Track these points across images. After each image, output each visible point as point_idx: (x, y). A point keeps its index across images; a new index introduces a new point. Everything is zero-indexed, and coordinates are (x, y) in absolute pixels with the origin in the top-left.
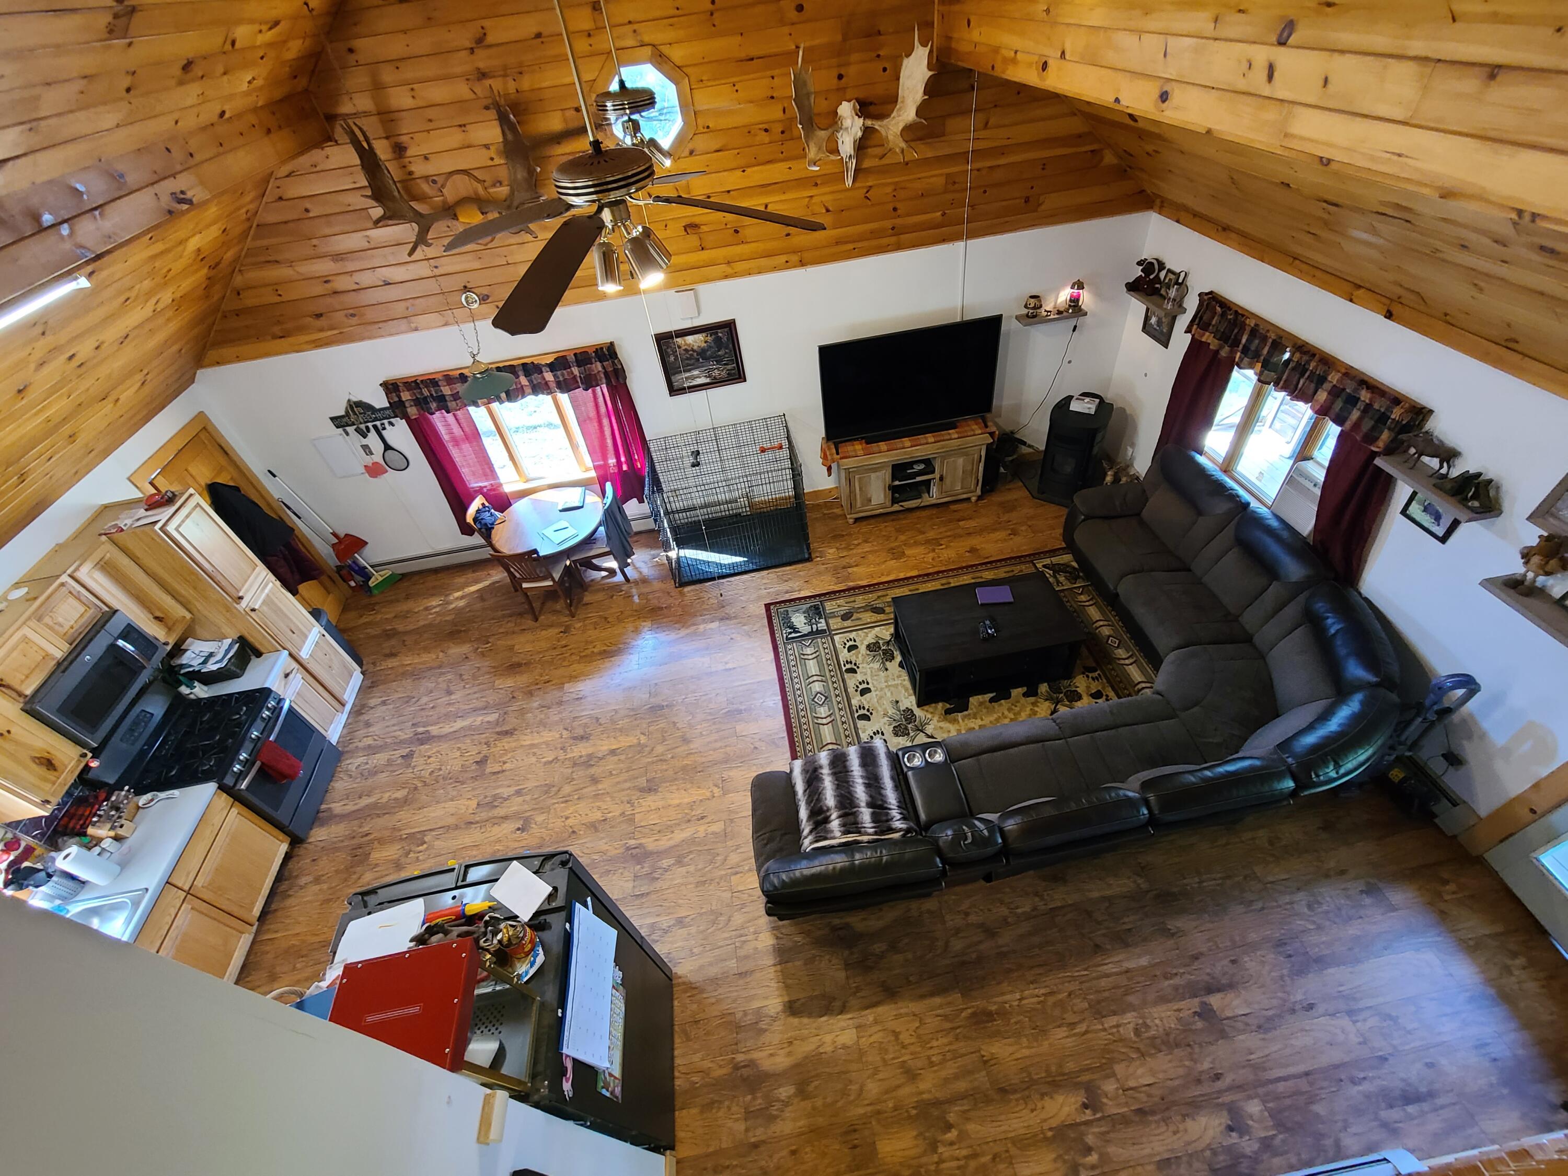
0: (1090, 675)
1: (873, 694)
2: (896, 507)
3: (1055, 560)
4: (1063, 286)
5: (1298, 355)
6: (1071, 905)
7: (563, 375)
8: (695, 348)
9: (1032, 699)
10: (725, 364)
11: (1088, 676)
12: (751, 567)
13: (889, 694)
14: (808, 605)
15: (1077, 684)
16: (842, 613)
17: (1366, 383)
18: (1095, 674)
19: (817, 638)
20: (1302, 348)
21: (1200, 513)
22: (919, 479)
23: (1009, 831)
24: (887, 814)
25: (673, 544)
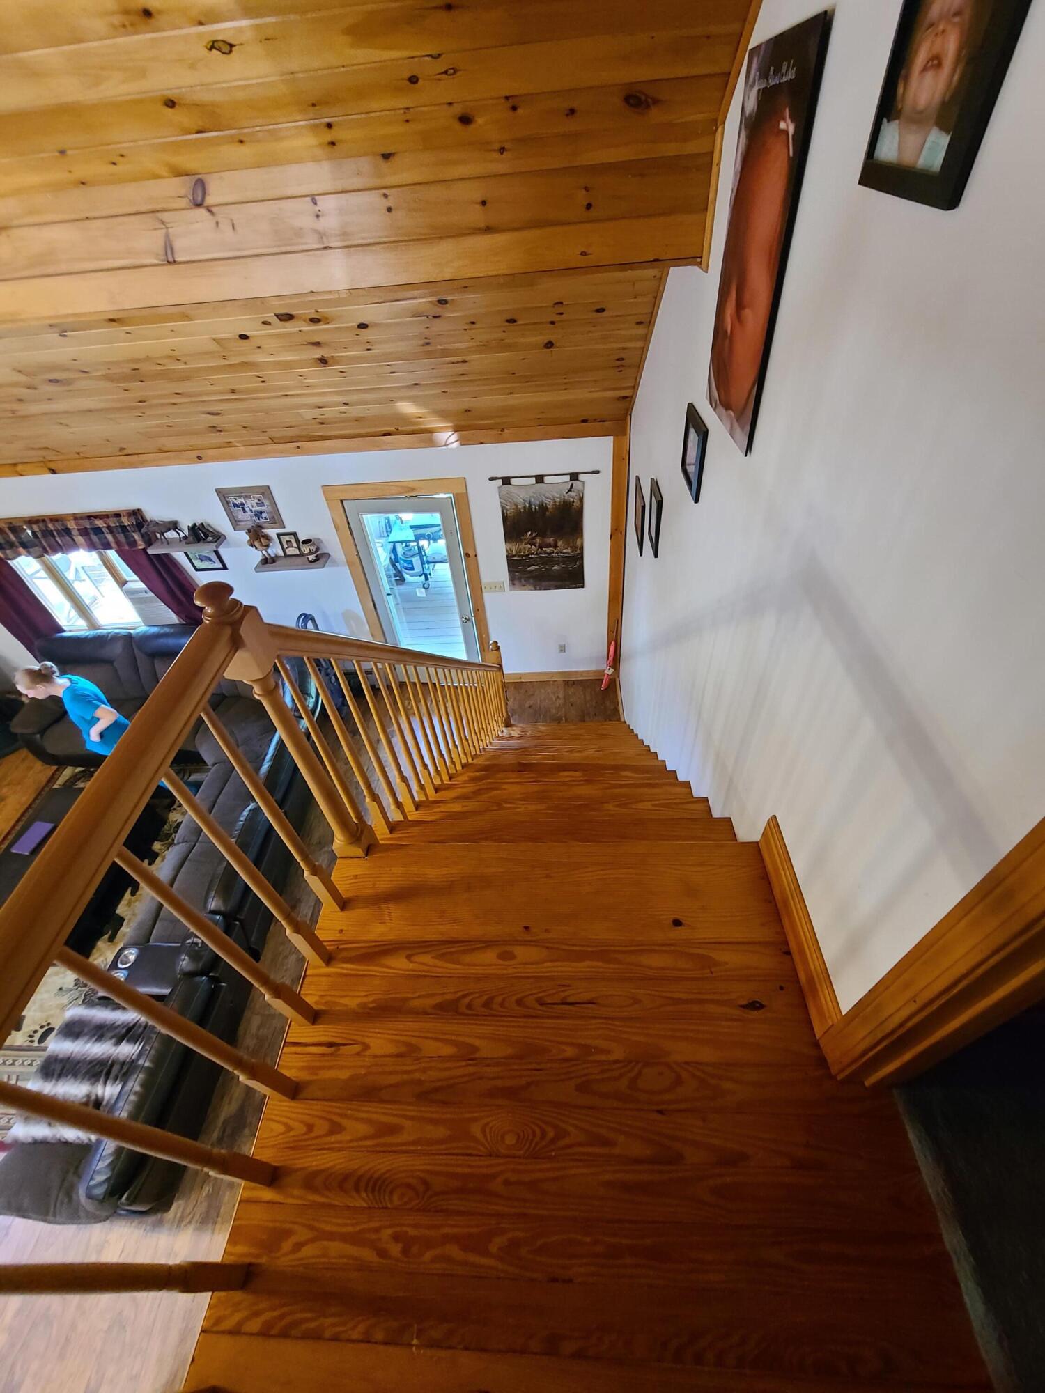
0: (175, 807)
5: (35, 527)
6: (315, 904)
9: (159, 859)
15: (175, 819)
17: (90, 517)
20: (31, 521)
21: (110, 662)
23: (216, 906)
24: (140, 1025)
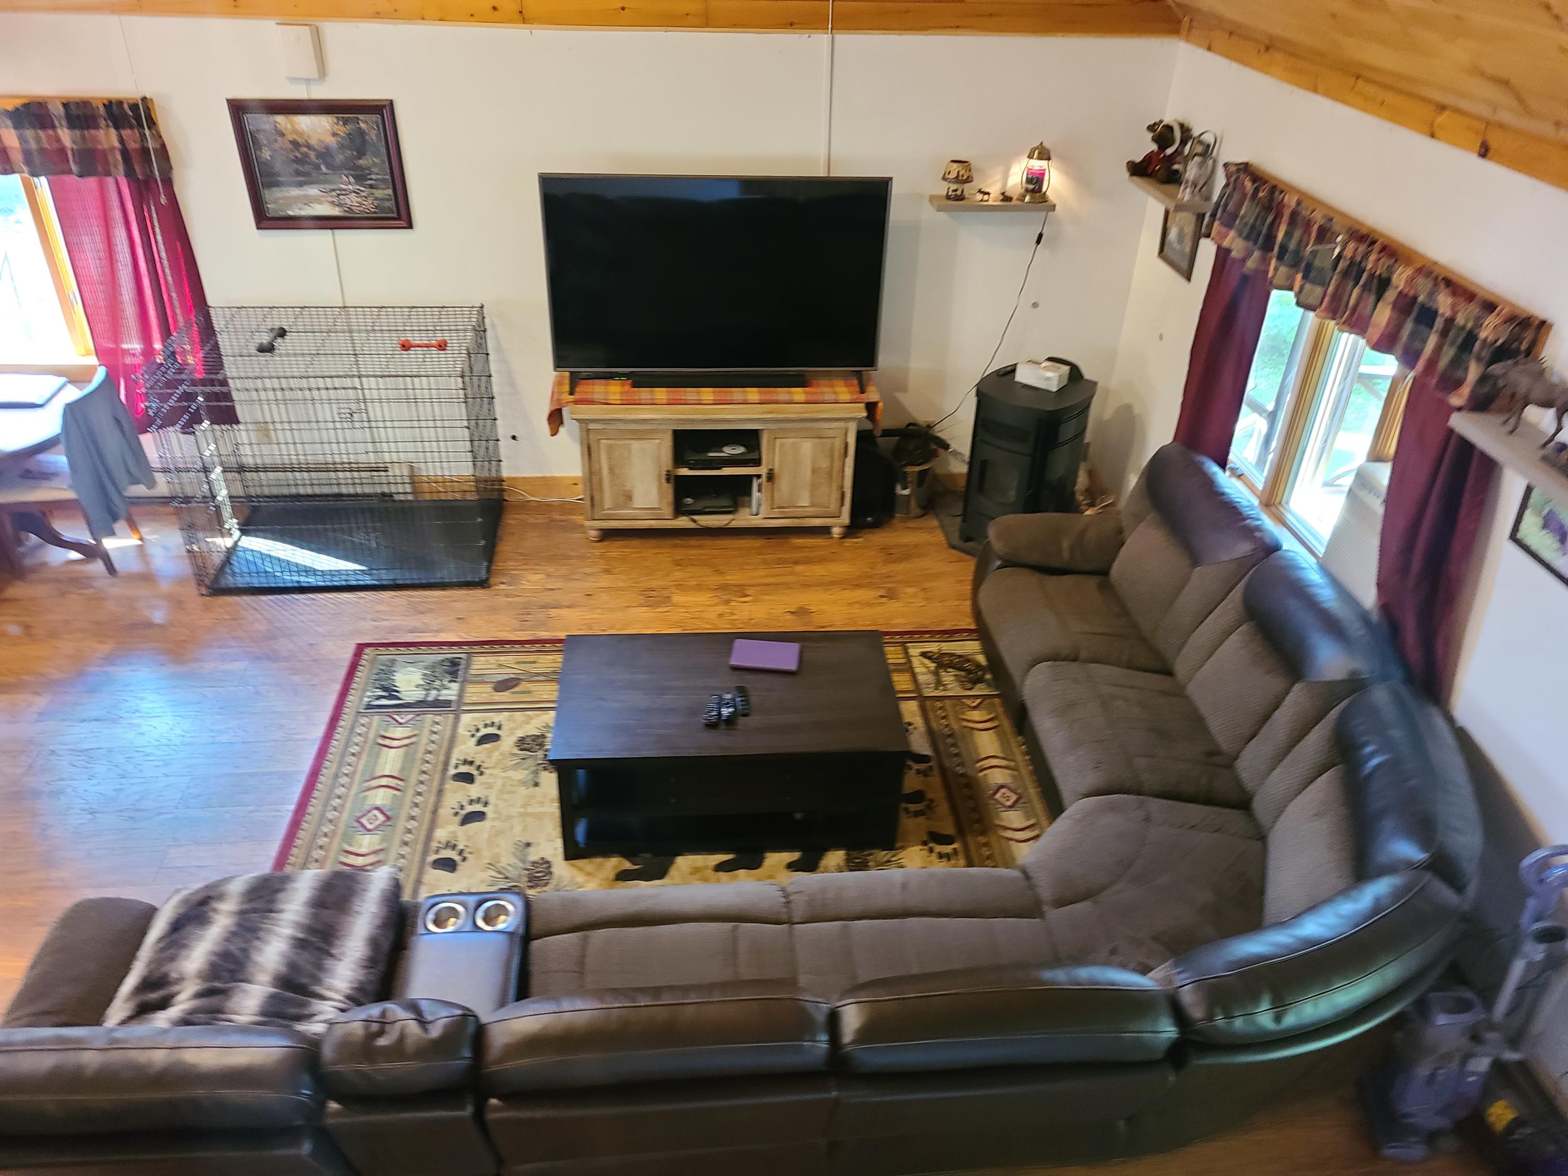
0: (937, 849)
1: (485, 825)
2: (683, 522)
3: (947, 647)
4: (1016, 155)
5: (1351, 246)
7: (38, 140)
8: (313, 142)
9: (803, 874)
10: (371, 187)
11: (931, 850)
12: (368, 581)
13: (518, 829)
14: (441, 657)
16: (500, 678)
17: (1441, 279)
18: (948, 849)
19: (425, 713)
20: (1358, 234)
21: (1195, 560)
22: (727, 471)
25: (232, 523)
